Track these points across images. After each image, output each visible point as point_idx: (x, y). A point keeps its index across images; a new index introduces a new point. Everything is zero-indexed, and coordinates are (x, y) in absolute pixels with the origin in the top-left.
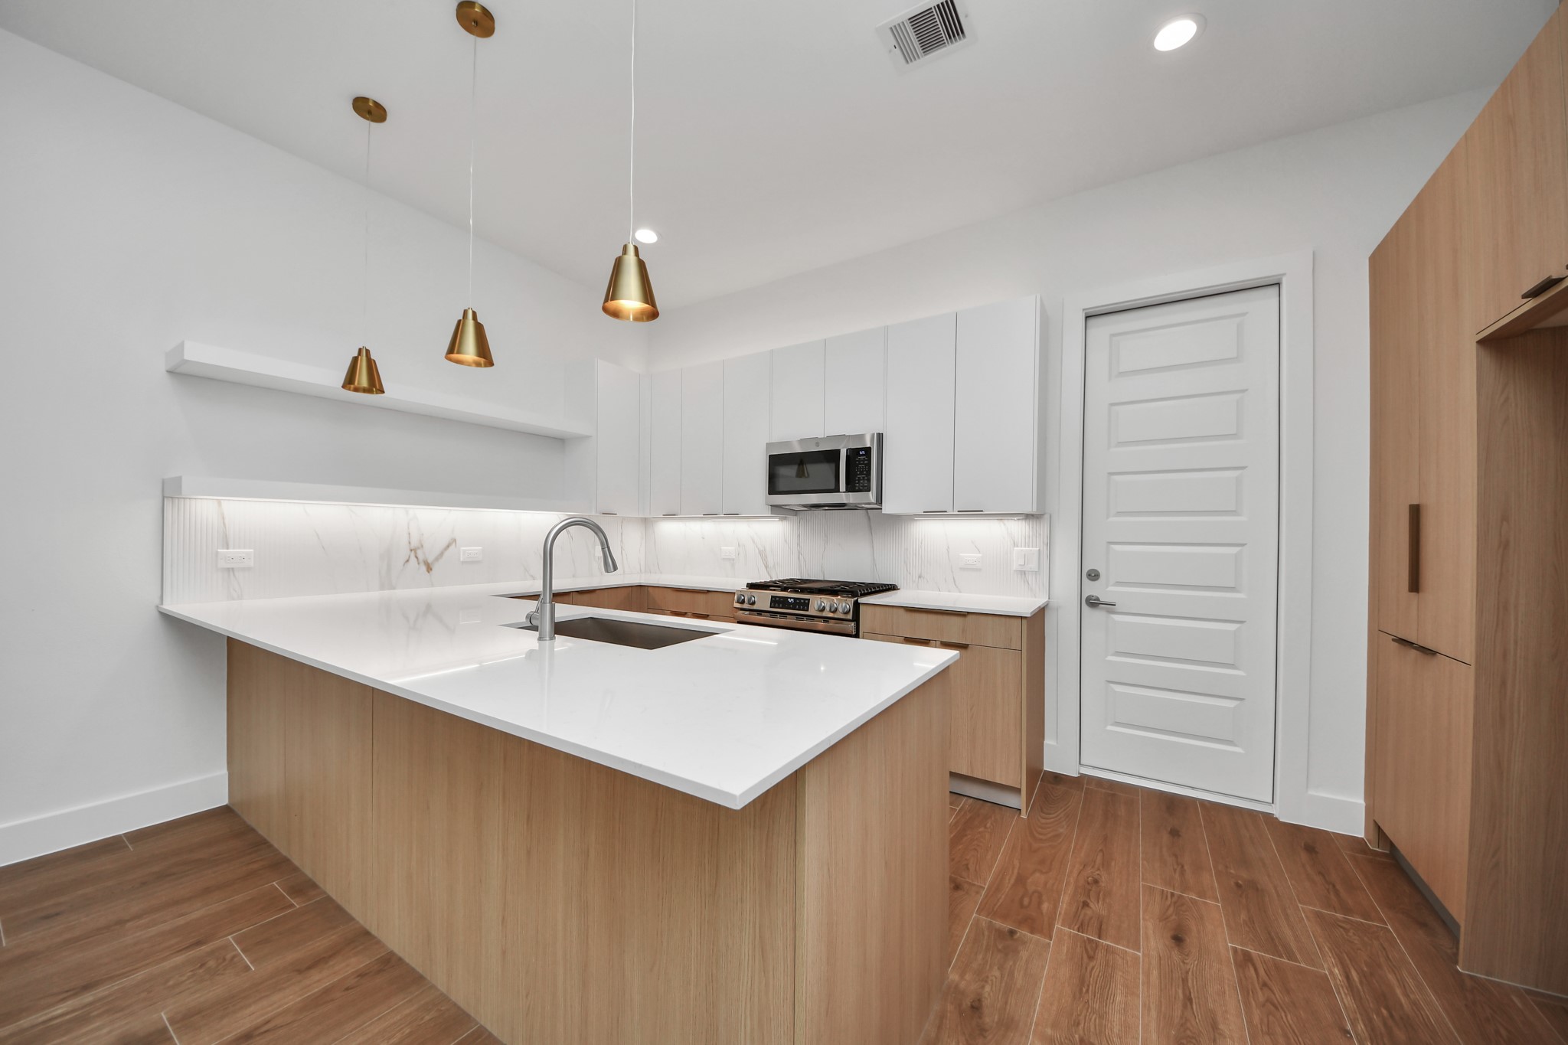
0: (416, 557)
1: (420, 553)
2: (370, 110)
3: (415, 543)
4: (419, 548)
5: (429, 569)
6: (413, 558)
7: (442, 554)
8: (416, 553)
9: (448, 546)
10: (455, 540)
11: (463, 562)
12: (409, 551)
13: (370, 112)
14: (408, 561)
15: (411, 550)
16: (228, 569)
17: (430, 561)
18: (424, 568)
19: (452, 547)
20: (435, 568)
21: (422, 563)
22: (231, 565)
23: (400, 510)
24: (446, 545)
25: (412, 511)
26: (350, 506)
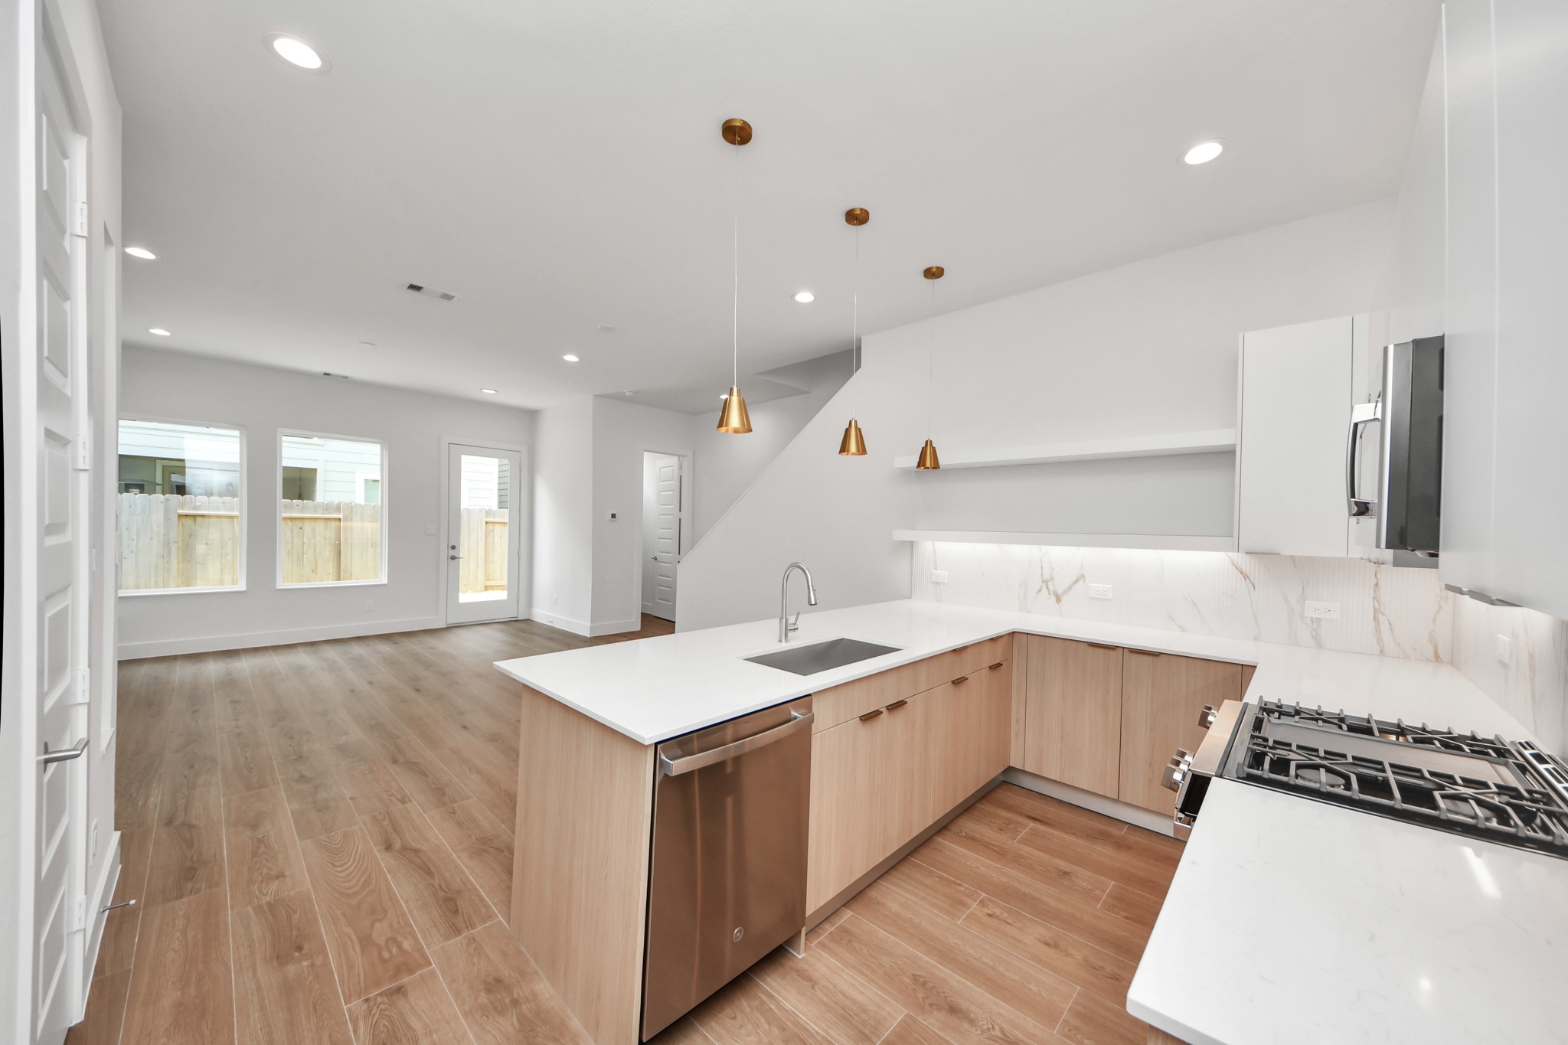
0: (1047, 588)
1: (1050, 585)
2: (933, 273)
3: (1046, 576)
4: (1049, 580)
5: (1058, 600)
6: (1044, 589)
7: (1070, 588)
8: (1047, 584)
9: (1076, 581)
10: (1083, 576)
11: (1091, 598)
12: (1041, 582)
13: (933, 275)
14: (1040, 590)
15: (1043, 582)
16: (936, 583)
17: (1059, 593)
18: (1053, 598)
19: (1081, 582)
20: (1064, 599)
21: (1052, 594)
22: (937, 581)
23: (1035, 548)
24: (1075, 579)
25: (1044, 548)
26: (1001, 545)
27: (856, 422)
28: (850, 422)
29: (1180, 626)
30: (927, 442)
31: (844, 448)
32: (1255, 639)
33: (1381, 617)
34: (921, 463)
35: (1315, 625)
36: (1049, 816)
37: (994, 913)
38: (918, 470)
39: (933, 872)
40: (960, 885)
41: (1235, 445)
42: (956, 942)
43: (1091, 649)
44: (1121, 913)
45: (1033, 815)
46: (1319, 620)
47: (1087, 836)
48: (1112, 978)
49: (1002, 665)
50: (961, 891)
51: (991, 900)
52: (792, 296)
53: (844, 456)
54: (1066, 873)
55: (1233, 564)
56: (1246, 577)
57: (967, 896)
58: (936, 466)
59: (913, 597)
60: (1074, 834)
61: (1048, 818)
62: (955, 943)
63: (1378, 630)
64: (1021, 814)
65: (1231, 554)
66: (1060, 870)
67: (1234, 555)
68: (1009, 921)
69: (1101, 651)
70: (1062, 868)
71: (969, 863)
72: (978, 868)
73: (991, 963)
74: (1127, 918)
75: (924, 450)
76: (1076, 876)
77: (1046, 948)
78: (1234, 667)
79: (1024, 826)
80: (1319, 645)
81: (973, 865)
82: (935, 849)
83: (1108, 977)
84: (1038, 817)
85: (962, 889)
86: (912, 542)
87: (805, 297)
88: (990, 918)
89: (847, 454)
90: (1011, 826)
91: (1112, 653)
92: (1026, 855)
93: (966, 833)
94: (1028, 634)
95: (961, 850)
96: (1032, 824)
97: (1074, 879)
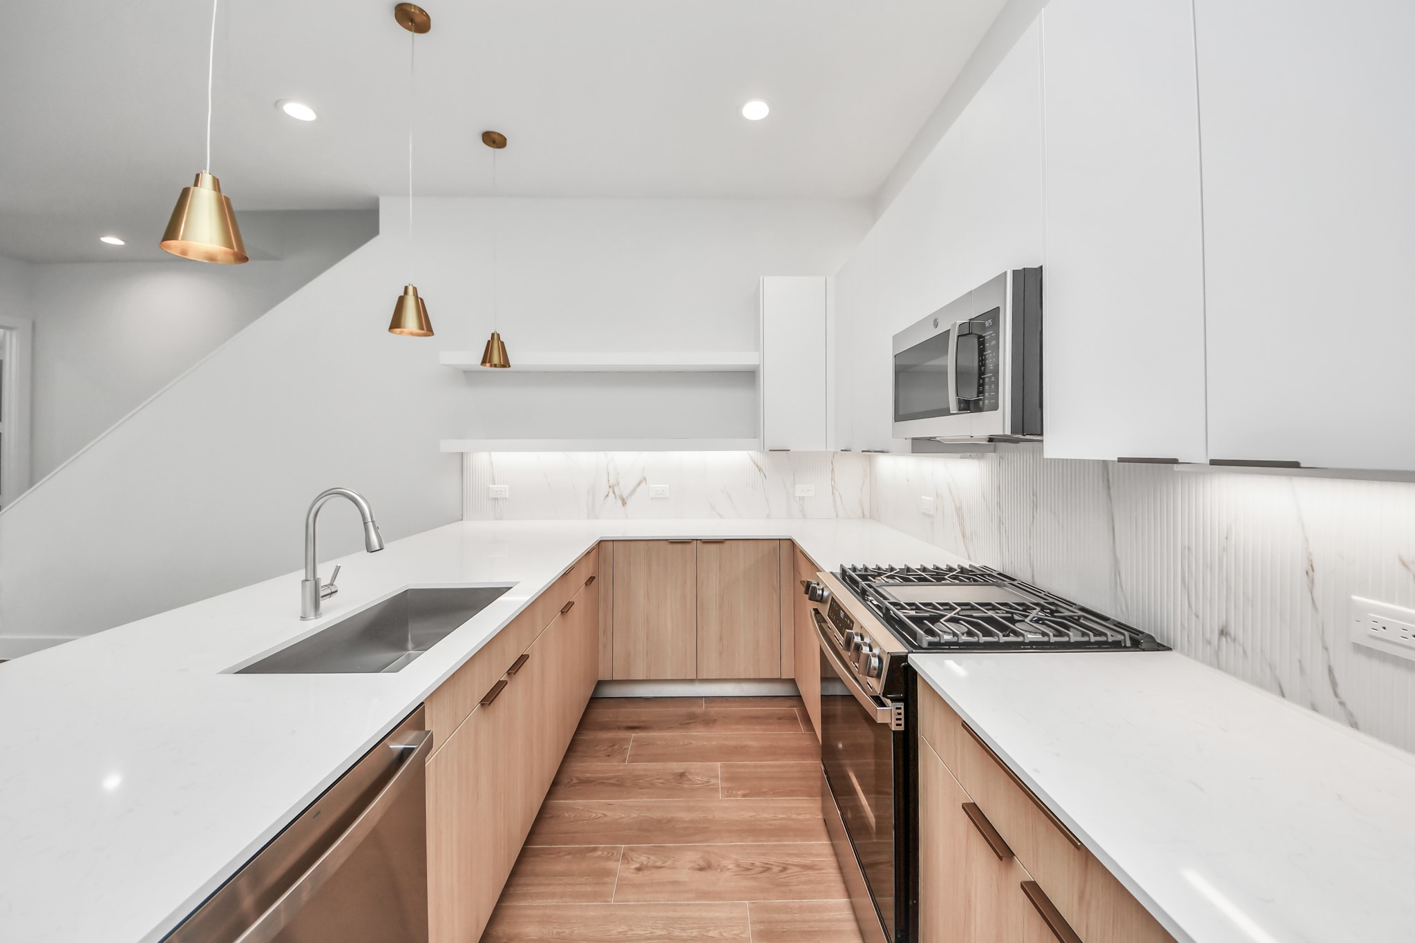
0: (614, 493)
1: (616, 489)
2: (494, 140)
3: (612, 481)
4: (616, 485)
5: (624, 503)
6: (611, 493)
7: (634, 491)
8: (613, 489)
9: (639, 484)
10: (645, 478)
11: (652, 499)
12: (608, 488)
13: (494, 142)
14: (607, 496)
15: (610, 487)
16: (495, 499)
17: (624, 497)
18: (620, 503)
19: (643, 484)
20: (629, 503)
21: (618, 498)
22: (496, 497)
23: (601, 454)
24: (637, 482)
25: (611, 454)
26: (566, 453)
27: (415, 289)
28: (406, 288)
29: (719, 514)
30: (493, 335)
31: (396, 323)
32: (768, 517)
33: (835, 491)
34: (486, 359)
35: (802, 501)
36: (644, 719)
37: (642, 864)
38: (483, 368)
39: (560, 850)
40: (595, 849)
41: (759, 365)
42: (621, 930)
43: (671, 546)
44: (739, 793)
45: (631, 724)
46: (803, 497)
47: (680, 725)
48: (764, 871)
49: (594, 577)
50: (599, 857)
51: (632, 850)
52: (277, 104)
53: (396, 336)
54: (682, 775)
55: (752, 460)
56: (760, 469)
57: (608, 859)
58: (506, 364)
59: (464, 518)
60: (670, 728)
61: (643, 722)
62: (620, 933)
63: (835, 502)
64: (619, 728)
65: (751, 452)
66: (676, 774)
67: (752, 453)
68: (659, 864)
69: (679, 546)
70: (677, 771)
71: (594, 815)
72: (605, 815)
73: (664, 932)
74: (744, 796)
75: (489, 345)
76: (691, 773)
77: (702, 874)
78: (775, 542)
79: (626, 740)
80: (804, 517)
81: (599, 816)
82: (552, 817)
83: (761, 872)
84: (635, 724)
85: (599, 853)
86: (462, 453)
87: (299, 111)
88: (641, 872)
89: (401, 333)
90: (616, 747)
91: (687, 546)
92: (642, 773)
93: (578, 778)
94: (613, 541)
95: (579, 803)
96: (634, 735)
97: (690, 777)
